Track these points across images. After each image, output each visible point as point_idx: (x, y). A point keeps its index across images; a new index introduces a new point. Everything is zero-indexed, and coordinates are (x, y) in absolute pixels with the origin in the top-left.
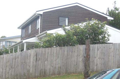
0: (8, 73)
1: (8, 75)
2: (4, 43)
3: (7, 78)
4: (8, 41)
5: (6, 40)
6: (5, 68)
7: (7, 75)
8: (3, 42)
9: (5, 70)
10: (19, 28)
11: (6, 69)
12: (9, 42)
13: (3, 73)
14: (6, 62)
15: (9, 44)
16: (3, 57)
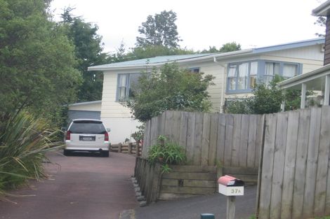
0: (324, 176)
1: (325, 183)
2: (255, 68)
3: (321, 194)
4: (267, 62)
5: (262, 58)
6: (313, 156)
7: (319, 185)
8: (252, 63)
9: (314, 165)
10: (316, 12)
11: (317, 163)
12: (274, 64)
13: (308, 175)
14: (318, 135)
15: (271, 74)
16: (309, 118)
